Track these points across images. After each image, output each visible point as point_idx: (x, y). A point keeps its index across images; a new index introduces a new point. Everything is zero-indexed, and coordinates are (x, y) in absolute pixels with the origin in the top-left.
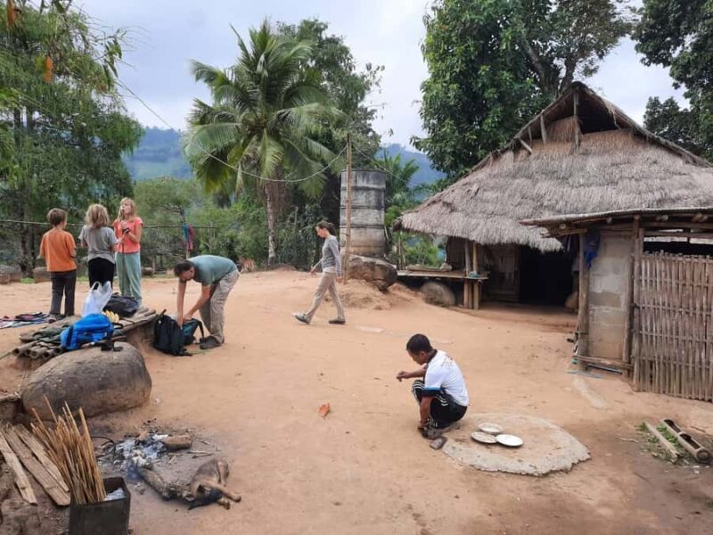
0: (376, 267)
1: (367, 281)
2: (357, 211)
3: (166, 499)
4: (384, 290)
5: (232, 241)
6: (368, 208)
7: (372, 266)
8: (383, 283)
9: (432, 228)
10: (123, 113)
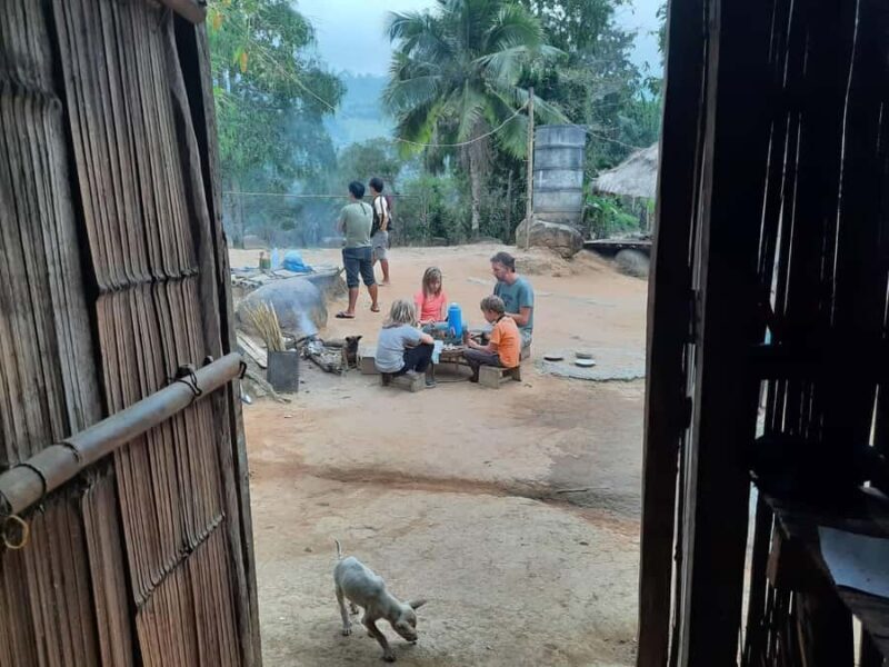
0: (560, 233)
1: (550, 247)
2: (550, 173)
3: (325, 371)
4: (568, 257)
5: (439, 212)
6: (563, 169)
7: (555, 232)
8: (567, 250)
9: (629, 189)
10: (323, 70)
